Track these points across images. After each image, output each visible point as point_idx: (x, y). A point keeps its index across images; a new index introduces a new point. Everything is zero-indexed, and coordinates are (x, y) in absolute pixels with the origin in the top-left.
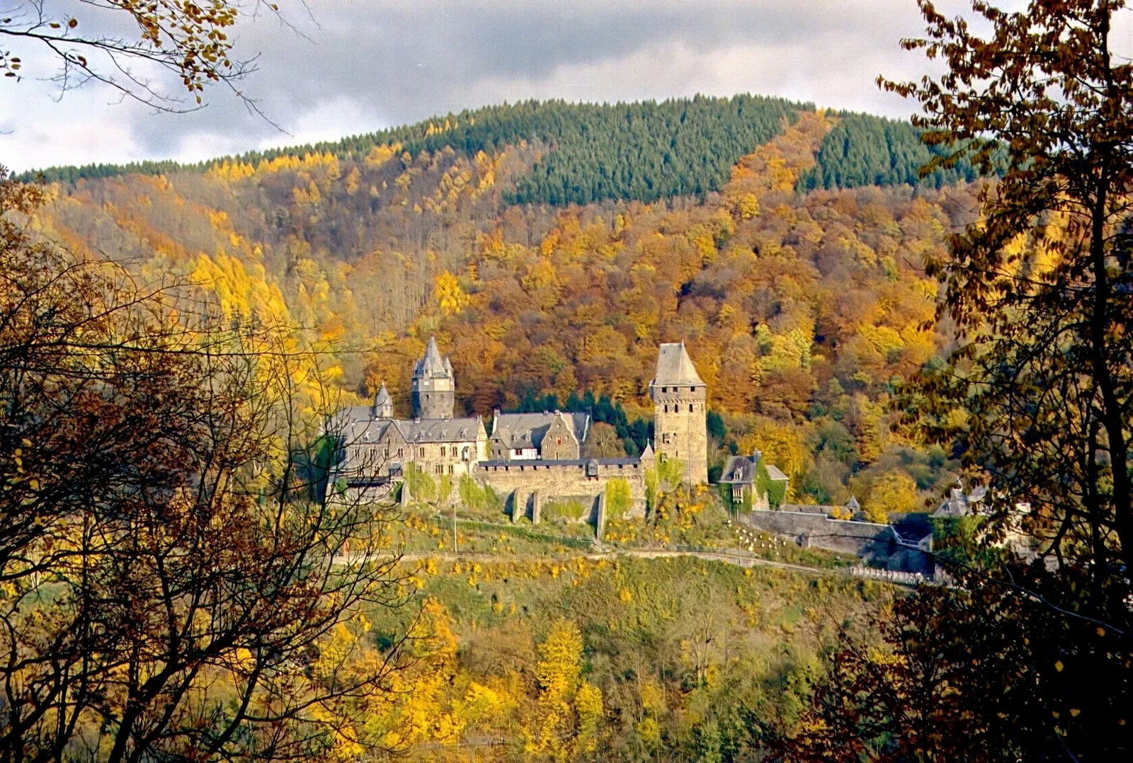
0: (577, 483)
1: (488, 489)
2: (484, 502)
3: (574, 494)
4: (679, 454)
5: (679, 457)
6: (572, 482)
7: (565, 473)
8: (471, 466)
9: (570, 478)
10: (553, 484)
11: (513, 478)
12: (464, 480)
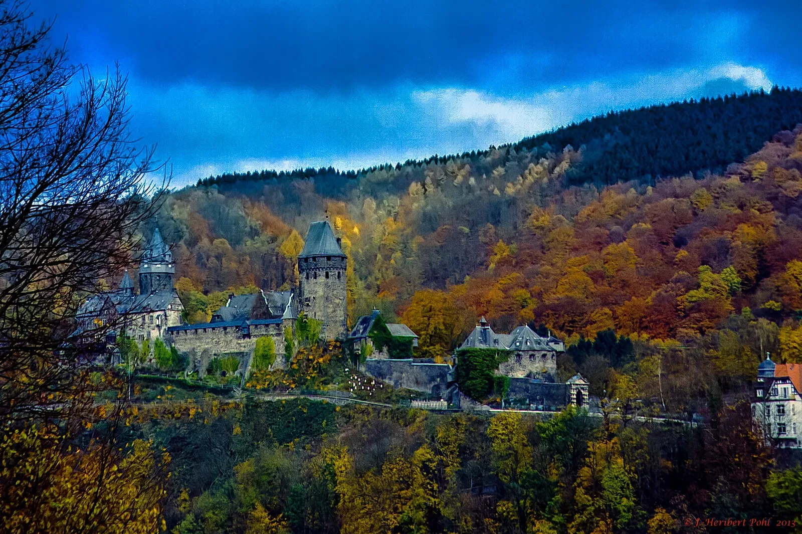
0: (235, 341)
1: (174, 351)
2: (170, 362)
3: (232, 351)
4: (317, 314)
5: (317, 318)
6: (231, 341)
7: (226, 333)
8: (162, 331)
9: (229, 337)
10: (217, 343)
11: (190, 339)
12: (158, 345)
